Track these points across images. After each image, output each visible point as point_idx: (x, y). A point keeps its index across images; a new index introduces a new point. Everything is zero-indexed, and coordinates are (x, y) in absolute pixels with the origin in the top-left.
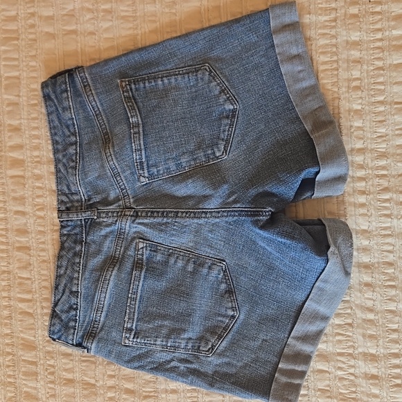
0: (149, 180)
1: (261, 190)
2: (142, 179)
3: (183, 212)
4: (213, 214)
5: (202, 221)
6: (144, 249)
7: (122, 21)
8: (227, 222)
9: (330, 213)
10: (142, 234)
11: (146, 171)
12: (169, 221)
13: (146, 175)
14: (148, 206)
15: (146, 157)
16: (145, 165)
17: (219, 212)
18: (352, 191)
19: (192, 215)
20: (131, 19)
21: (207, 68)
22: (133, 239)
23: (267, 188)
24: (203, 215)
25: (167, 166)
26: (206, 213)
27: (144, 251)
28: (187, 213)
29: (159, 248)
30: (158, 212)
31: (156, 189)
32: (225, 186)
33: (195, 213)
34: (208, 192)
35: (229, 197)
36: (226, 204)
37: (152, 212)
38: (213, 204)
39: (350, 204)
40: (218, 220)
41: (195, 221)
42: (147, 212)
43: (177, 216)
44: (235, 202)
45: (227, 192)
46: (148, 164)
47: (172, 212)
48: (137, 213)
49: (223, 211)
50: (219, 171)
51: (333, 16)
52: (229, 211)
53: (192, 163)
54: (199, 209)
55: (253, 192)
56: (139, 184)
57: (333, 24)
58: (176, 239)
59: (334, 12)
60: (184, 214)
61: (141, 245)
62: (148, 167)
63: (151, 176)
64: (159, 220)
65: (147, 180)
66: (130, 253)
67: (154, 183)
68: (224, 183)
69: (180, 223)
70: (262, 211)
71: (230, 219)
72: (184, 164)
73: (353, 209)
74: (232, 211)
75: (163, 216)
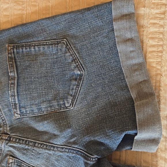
0: (20, 116)
1: (92, 139)
2: (16, 115)
3: (39, 144)
4: (59, 149)
5: (51, 152)
6: (13, 164)
7: (15, 4)
8: (68, 156)
9: (145, 162)
10: (12, 153)
11: (18, 110)
12: (30, 148)
13: (19, 112)
14: (18, 134)
15: (19, 100)
16: (18, 106)
17: (63, 148)
18: (164, 148)
19: (45, 147)
20: (21, 3)
21: (65, 42)
22: (7, 155)
23: (97, 139)
24: (52, 148)
25: (32, 109)
26: (54, 147)
27: (13, 165)
28: (41, 145)
29: (23, 165)
30: (23, 140)
31: (25, 123)
32: (69, 130)
33: (47, 146)
34: (56, 132)
35: (71, 138)
36: (68, 143)
37: (20, 139)
38: (59, 141)
39: (162, 158)
40: (61, 154)
41: (47, 151)
42: (16, 139)
43: (35, 146)
44: (75, 143)
45: (70, 134)
46: (20, 106)
47: (32, 142)
48: (10, 138)
49: (66, 148)
50: (66, 117)
51: (163, 10)
52: (69, 149)
53: (49, 109)
54: (50, 143)
55: (87, 139)
56: (14, 118)
57: (162, 16)
58: (33, 161)
59: (164, 7)
60: (40, 145)
61: (11, 161)
62: (20, 108)
63: (22, 114)
64: (23, 146)
65: (19, 116)
66: (4, 165)
67: (24, 118)
68: (69, 127)
69: (36, 151)
70: (90, 157)
71: (71, 155)
72: (43, 110)
73: (164, 162)
74: (72, 149)
75: (26, 144)
